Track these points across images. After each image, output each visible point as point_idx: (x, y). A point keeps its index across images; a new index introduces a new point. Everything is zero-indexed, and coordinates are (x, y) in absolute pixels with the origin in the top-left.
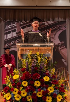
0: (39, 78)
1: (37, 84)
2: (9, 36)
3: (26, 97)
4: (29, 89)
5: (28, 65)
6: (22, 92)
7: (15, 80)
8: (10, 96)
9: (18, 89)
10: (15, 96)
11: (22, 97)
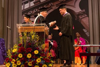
0: (31, 51)
1: (29, 56)
2: (27, 6)
3: (20, 65)
4: (23, 60)
5: (23, 42)
6: (18, 62)
7: (14, 53)
8: (10, 65)
9: (15, 59)
10: (13, 65)
11: (18, 66)
